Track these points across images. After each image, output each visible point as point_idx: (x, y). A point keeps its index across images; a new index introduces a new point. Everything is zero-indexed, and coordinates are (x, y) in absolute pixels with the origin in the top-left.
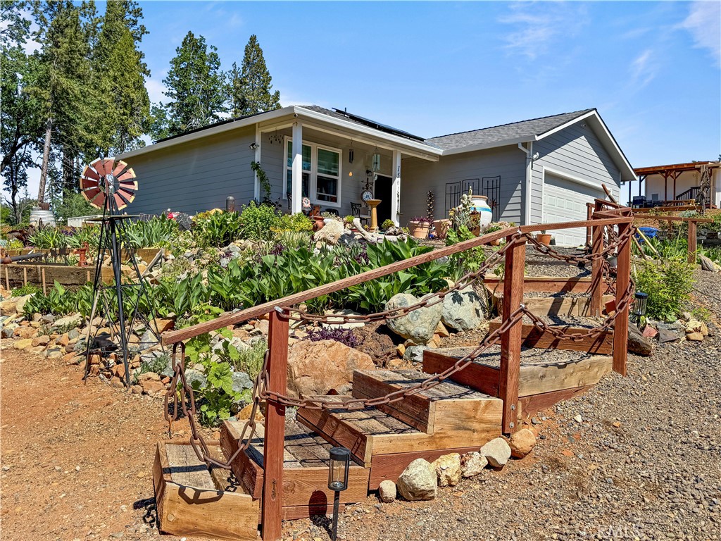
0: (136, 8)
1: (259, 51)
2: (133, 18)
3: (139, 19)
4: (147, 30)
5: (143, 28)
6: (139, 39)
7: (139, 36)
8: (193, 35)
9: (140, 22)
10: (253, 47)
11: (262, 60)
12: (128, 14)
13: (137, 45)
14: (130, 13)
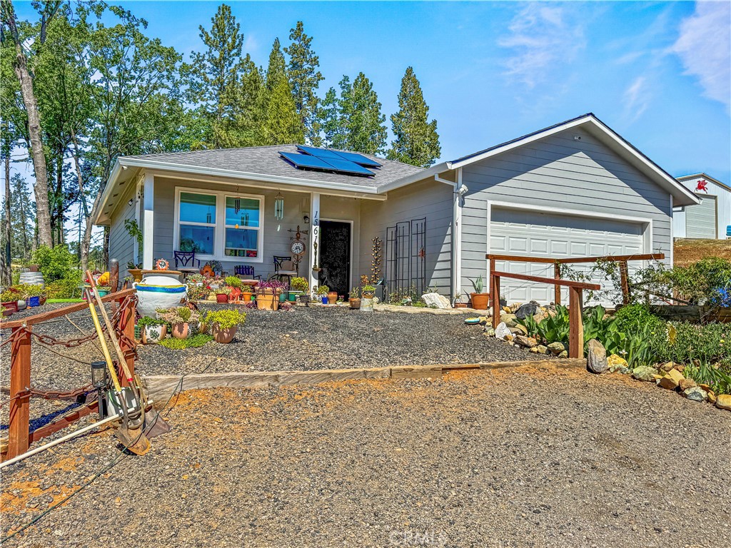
0: (313, 57)
1: (416, 82)
2: (310, 67)
3: (316, 67)
4: (323, 76)
5: (319, 75)
6: (316, 86)
7: (315, 83)
8: (364, 75)
9: (316, 69)
10: (409, 79)
11: (419, 92)
12: (305, 63)
13: (314, 92)
14: (308, 62)
